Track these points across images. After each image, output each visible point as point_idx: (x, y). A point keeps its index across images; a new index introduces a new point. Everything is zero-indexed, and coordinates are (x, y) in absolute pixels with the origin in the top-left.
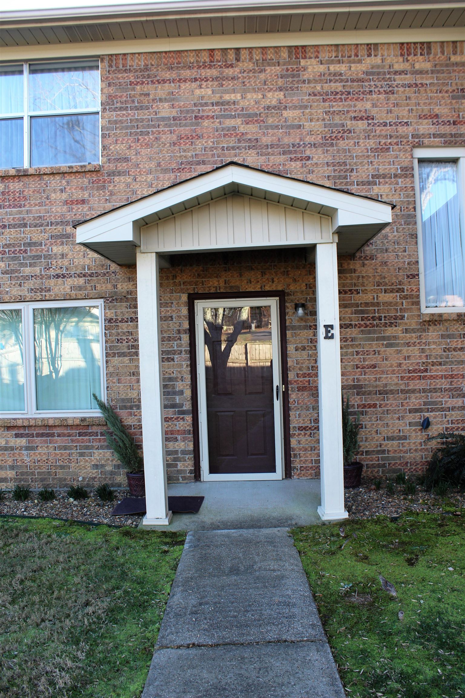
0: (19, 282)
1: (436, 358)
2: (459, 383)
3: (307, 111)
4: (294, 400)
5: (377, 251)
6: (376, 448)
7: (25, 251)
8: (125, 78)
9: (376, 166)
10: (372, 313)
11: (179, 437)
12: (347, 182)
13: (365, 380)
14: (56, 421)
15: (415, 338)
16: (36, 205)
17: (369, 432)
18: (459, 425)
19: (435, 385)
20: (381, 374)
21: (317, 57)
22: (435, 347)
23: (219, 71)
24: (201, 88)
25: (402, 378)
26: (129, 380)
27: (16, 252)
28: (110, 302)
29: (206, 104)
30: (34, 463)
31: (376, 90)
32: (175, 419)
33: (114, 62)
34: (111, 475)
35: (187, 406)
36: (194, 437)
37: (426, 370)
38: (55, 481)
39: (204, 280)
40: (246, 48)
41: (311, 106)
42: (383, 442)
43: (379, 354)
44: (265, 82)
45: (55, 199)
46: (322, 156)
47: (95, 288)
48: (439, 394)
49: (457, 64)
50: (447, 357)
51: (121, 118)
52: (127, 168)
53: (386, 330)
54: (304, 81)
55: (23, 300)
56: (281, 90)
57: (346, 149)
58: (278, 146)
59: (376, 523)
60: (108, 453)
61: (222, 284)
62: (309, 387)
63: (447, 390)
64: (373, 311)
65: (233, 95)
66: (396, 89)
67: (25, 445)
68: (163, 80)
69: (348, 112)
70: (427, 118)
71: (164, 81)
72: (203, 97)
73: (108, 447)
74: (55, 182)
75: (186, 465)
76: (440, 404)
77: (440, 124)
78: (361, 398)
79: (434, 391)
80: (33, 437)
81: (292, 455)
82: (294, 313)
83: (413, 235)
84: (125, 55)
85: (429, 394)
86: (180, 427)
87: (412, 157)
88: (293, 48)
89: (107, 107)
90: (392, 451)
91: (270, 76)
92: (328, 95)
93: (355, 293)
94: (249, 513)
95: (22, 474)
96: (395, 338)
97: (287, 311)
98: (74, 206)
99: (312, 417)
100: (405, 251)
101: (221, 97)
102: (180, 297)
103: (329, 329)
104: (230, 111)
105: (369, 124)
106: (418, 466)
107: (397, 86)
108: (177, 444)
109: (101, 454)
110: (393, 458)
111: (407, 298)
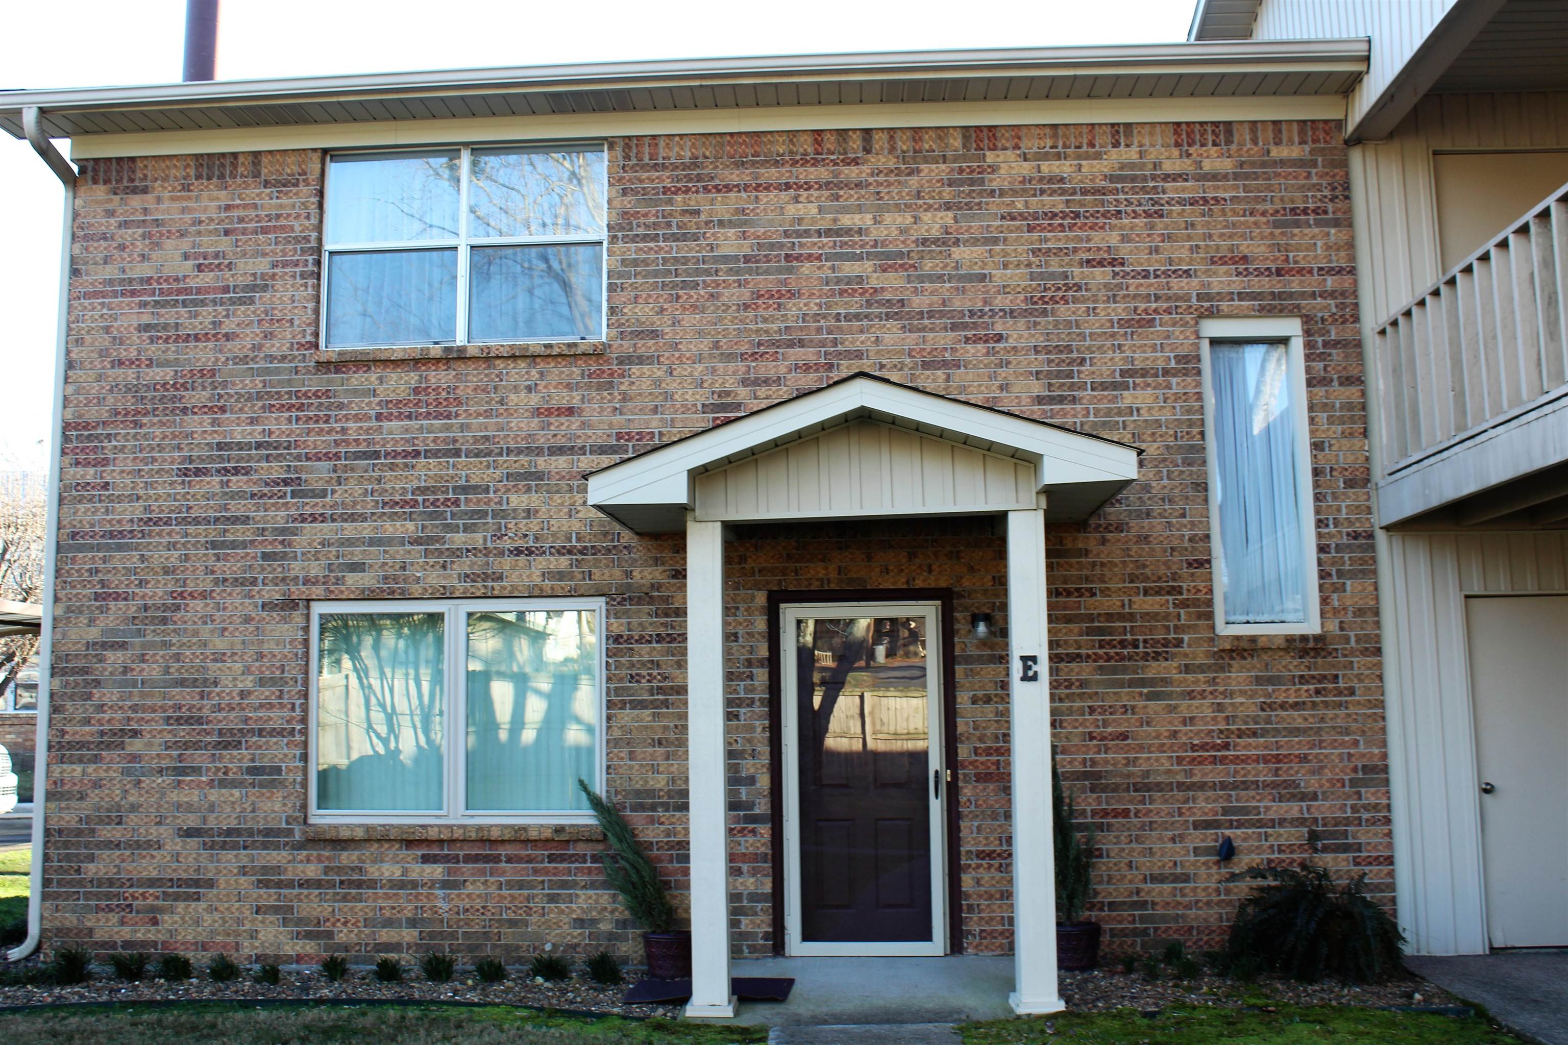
0: (441, 560)
1: (1246, 723)
2: (1292, 772)
3: (998, 248)
4: (969, 800)
5: (1129, 516)
6: (1129, 896)
7: (456, 503)
8: (653, 180)
9: (1128, 354)
10: (1120, 634)
11: (745, 867)
12: (1073, 384)
13: (1106, 762)
14: (506, 832)
15: (1205, 683)
16: (480, 415)
17: (1115, 864)
18: (1294, 856)
19: (1244, 776)
20: (1137, 752)
21: (1017, 147)
22: (1243, 700)
23: (833, 172)
24: (798, 202)
25: (1180, 760)
26: (651, 755)
27: (438, 504)
28: (619, 603)
29: (807, 234)
30: (458, 913)
31: (1129, 209)
32: (739, 832)
33: (634, 150)
34: (610, 940)
35: (762, 807)
36: (773, 868)
37: (1226, 746)
38: (498, 951)
39: (798, 565)
40: (882, 129)
41: (1005, 239)
42: (1142, 886)
43: (1133, 713)
44: (919, 192)
45: (517, 405)
46: (1026, 334)
47: (590, 575)
48: (1252, 793)
49: (1282, 162)
50: (1268, 721)
51: (645, 256)
52: (656, 350)
53: (1147, 667)
54: (993, 191)
55: (448, 595)
56: (948, 209)
57: (1070, 322)
58: (943, 314)
59: (1114, 1017)
60: (604, 897)
61: (833, 575)
62: (998, 775)
63: (1268, 785)
64: (1121, 630)
65: (859, 216)
66: (1166, 207)
67: (440, 877)
68: (726, 186)
69: (1075, 250)
70: (1225, 263)
71: (728, 188)
72: (800, 220)
73: (605, 885)
74: (517, 373)
75: (759, 924)
76: (1255, 812)
77: (1251, 273)
78: (1098, 798)
79: (1242, 786)
80: (458, 862)
81: (965, 907)
82: (970, 631)
83: (1198, 485)
84: (654, 137)
85: (1232, 793)
86: (747, 848)
87: (1198, 337)
88: (972, 131)
89: (620, 234)
90: (1162, 904)
91: (928, 181)
92: (1037, 219)
93: (1087, 594)
94: (881, 1003)
95: (432, 936)
96: (1165, 681)
97: (956, 627)
98: (552, 420)
99: (1002, 833)
100: (1183, 516)
101: (835, 220)
102: (753, 598)
103: (1030, 663)
104: (851, 247)
105: (1116, 274)
106: (1213, 935)
107: (1168, 203)
108: (741, 880)
109: (590, 898)
110: (1164, 918)
111: (1188, 606)
